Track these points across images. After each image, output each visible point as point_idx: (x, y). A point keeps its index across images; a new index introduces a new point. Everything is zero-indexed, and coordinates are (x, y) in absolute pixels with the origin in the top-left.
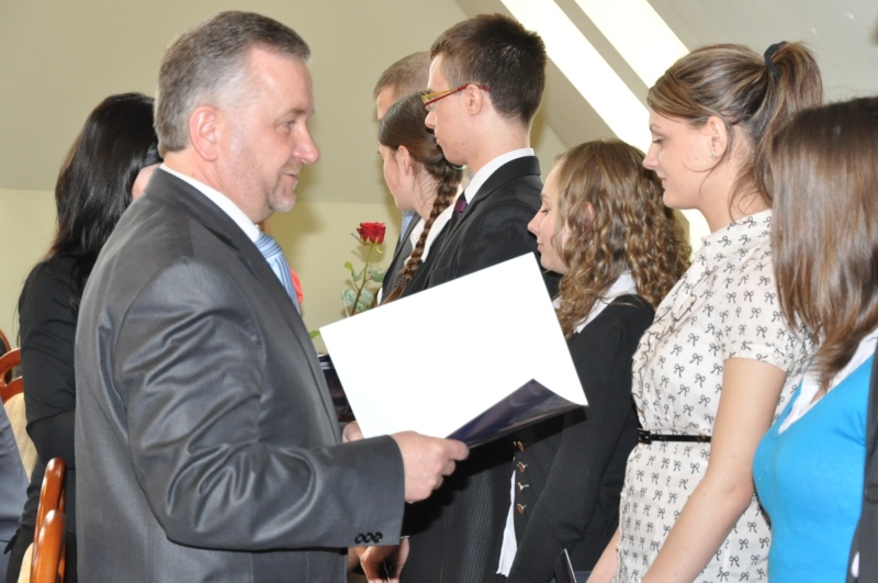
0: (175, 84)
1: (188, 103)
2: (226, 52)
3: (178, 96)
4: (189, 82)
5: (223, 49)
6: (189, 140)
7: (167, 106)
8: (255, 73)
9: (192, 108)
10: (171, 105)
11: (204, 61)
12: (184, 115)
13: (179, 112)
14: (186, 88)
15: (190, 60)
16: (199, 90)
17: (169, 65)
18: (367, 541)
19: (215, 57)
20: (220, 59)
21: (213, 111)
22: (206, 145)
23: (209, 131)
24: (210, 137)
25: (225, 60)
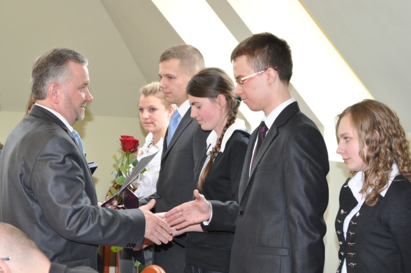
0: (41, 76)
1: (47, 83)
2: (60, 63)
3: (42, 80)
4: (47, 75)
5: (59, 63)
6: (47, 96)
7: (37, 84)
8: (71, 71)
9: (48, 85)
10: (39, 84)
11: (52, 67)
12: (45, 88)
13: (43, 86)
14: (45, 78)
15: (46, 67)
16: (51, 78)
17: (37, 69)
18: (130, 246)
19: (56, 66)
20: (58, 66)
21: (57, 85)
22: (54, 97)
23: (55, 93)
24: (56, 94)
25: (60, 67)
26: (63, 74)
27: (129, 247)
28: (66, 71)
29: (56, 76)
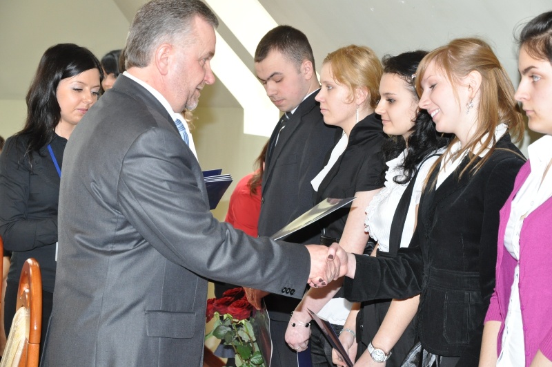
0: (148, 28)
2: (182, 15)
3: (149, 35)
4: (158, 29)
5: (180, 14)
6: (151, 61)
9: (157, 44)
10: (144, 40)
11: (168, 18)
18: (287, 293)
19: (176, 17)
20: (178, 19)
21: (170, 47)
22: (162, 65)
23: (165, 58)
24: (165, 60)
25: (181, 20)
26: (184, 32)
27: (284, 294)
28: (188, 28)
29: (173, 33)
